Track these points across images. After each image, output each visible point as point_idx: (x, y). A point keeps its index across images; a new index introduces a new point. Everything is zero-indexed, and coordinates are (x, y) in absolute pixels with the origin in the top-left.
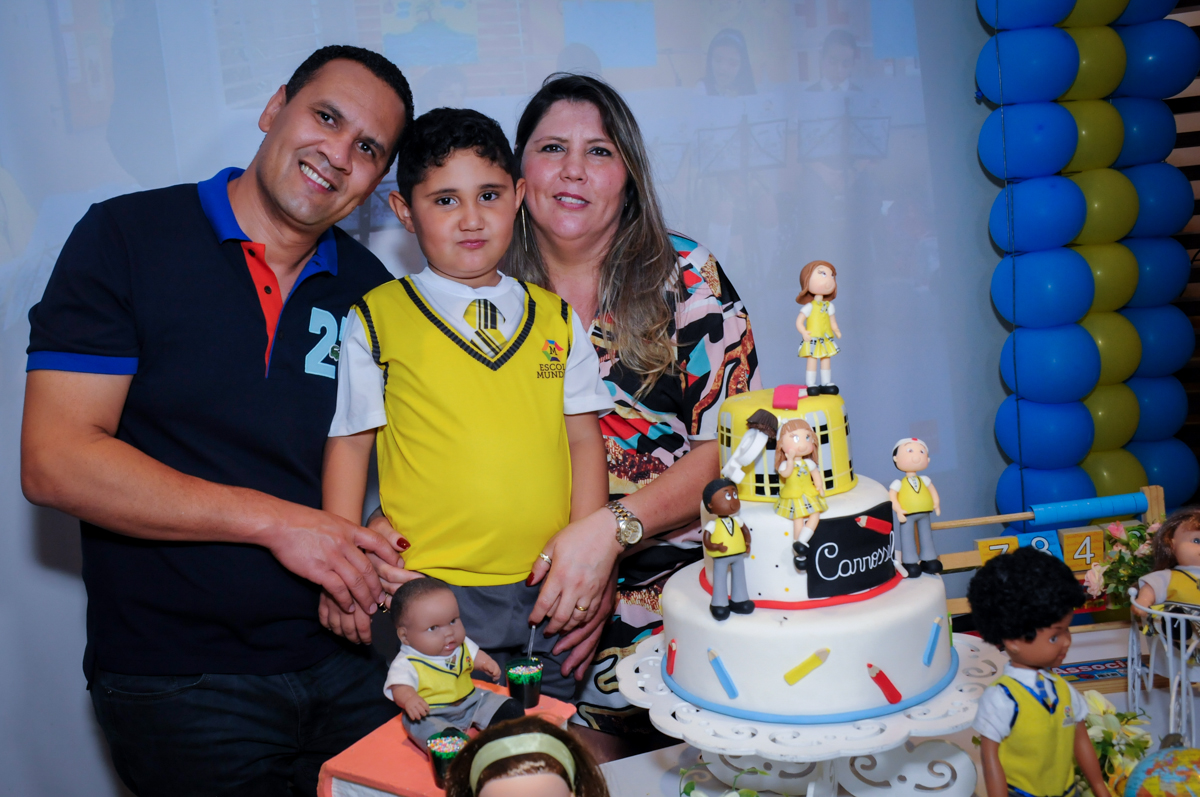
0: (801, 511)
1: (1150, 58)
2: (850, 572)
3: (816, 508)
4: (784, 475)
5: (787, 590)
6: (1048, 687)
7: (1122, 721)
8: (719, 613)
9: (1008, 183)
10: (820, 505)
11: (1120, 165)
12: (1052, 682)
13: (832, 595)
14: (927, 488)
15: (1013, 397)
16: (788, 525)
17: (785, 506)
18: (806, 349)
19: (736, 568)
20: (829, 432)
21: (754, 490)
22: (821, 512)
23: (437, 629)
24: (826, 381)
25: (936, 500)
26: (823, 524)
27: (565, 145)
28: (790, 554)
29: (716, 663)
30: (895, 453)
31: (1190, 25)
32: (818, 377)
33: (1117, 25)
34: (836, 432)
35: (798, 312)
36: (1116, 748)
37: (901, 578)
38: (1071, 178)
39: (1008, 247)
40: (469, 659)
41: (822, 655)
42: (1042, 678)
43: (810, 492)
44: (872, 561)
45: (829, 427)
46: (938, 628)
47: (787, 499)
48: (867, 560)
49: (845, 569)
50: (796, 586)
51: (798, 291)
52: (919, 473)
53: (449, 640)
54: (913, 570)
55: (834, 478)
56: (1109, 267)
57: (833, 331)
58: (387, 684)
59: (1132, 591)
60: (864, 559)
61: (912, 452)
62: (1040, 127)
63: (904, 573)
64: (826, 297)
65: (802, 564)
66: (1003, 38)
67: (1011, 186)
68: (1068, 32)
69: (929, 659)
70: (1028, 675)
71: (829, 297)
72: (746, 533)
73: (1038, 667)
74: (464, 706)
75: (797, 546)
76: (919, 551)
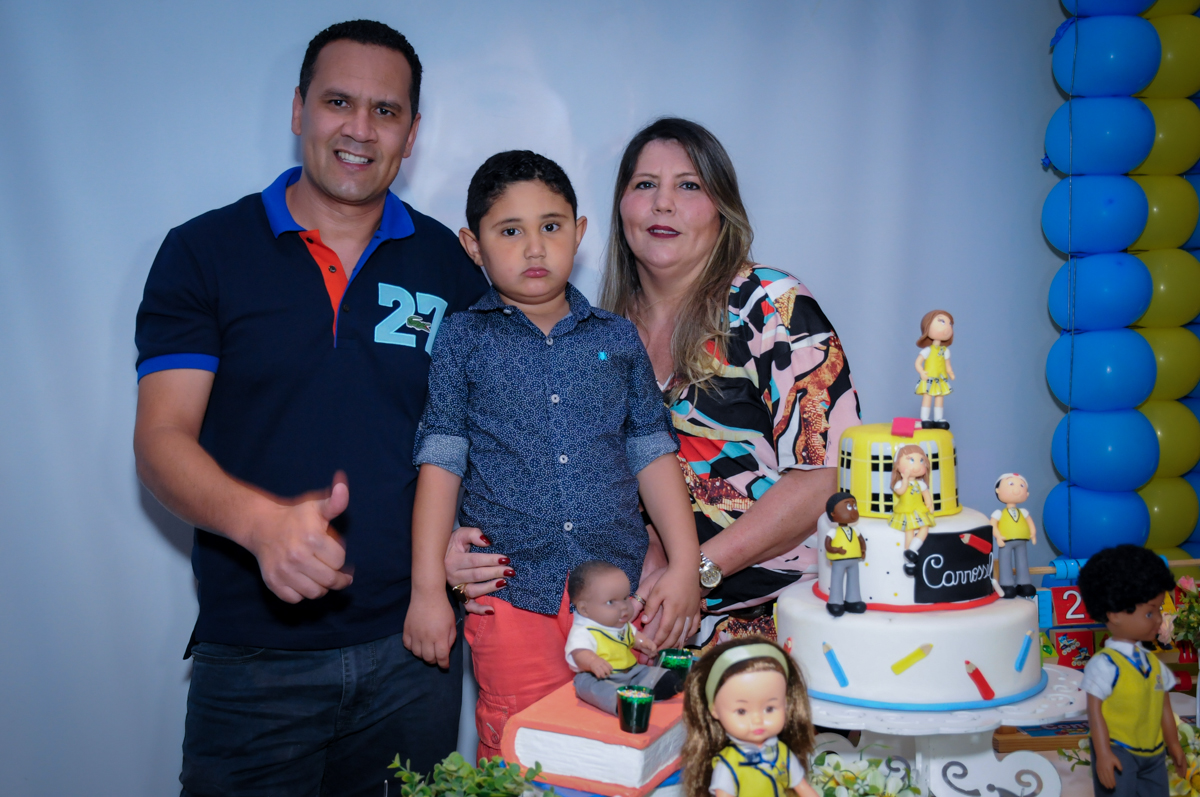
0: (912, 524)
2: (953, 583)
3: (926, 522)
4: (898, 493)
5: (896, 594)
6: (1143, 659)
8: (835, 610)
9: (1072, 257)
10: (929, 520)
11: (1191, 246)
12: (1146, 654)
13: (936, 602)
14: (1025, 520)
15: (1065, 483)
16: (900, 537)
17: (898, 520)
18: (923, 387)
19: (852, 571)
20: (940, 460)
21: (869, 507)
22: (930, 526)
23: (614, 603)
24: (939, 417)
25: (1033, 530)
27: (656, 181)
29: (830, 655)
30: (998, 486)
32: (932, 414)
34: (945, 461)
35: (918, 355)
37: (998, 598)
38: (1139, 256)
39: (1067, 324)
40: (632, 634)
41: (926, 649)
42: (1138, 650)
43: (921, 510)
44: (973, 575)
45: (940, 455)
46: (1029, 641)
47: (900, 514)
48: (968, 574)
49: (949, 579)
50: (904, 590)
51: (919, 336)
52: (1018, 506)
54: (1009, 592)
55: (941, 501)
56: (1170, 353)
57: (947, 374)
58: (568, 651)
60: (966, 572)
61: (1013, 485)
62: (1111, 201)
63: (1001, 593)
64: (943, 343)
65: (911, 571)
66: (1078, 105)
67: (1075, 260)
68: (1145, 101)
69: (1020, 667)
70: (1127, 648)
71: (946, 343)
72: (862, 542)
73: (1136, 640)
74: (631, 674)
75: (908, 554)
76: (1015, 573)
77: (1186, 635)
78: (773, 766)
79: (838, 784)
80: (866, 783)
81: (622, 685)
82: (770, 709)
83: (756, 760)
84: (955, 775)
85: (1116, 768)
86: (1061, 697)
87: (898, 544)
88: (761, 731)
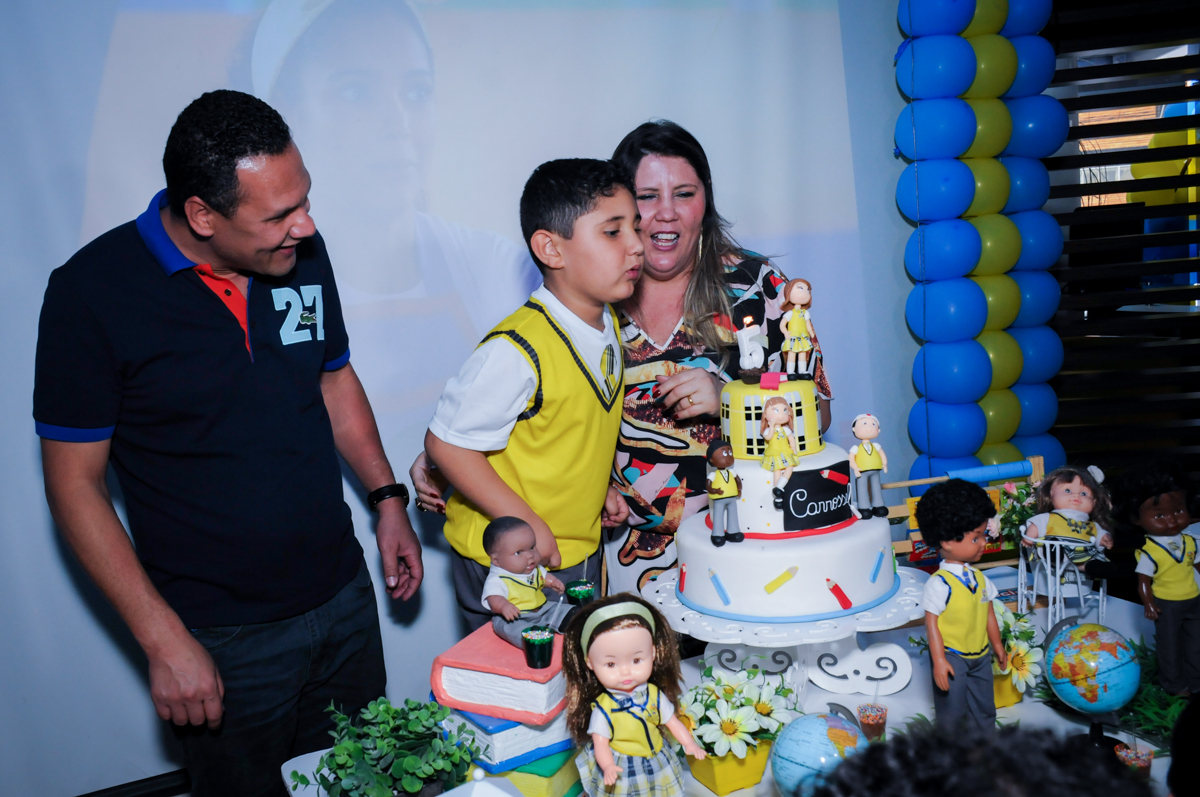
0: (779, 465)
1: (1030, 125)
2: (816, 512)
4: (767, 438)
5: (768, 525)
6: (971, 576)
7: (1016, 618)
8: (718, 541)
9: (920, 224)
10: (795, 461)
11: (1007, 212)
12: (973, 572)
13: (802, 529)
14: (878, 453)
15: (923, 399)
16: (769, 475)
17: (768, 462)
18: (787, 345)
19: (731, 507)
20: (803, 407)
21: (746, 451)
22: (795, 465)
23: (522, 553)
25: (885, 461)
26: (795, 475)
28: (771, 498)
29: (714, 579)
30: (854, 425)
31: (1058, 98)
33: (1004, 98)
34: (808, 408)
36: (1013, 634)
37: (857, 519)
38: (970, 221)
39: (920, 277)
40: (542, 577)
41: (792, 571)
42: (967, 570)
43: (787, 452)
44: (834, 504)
45: (803, 404)
46: (882, 556)
47: (769, 457)
48: (829, 504)
49: (812, 509)
50: (775, 521)
52: (872, 440)
53: (530, 562)
54: (866, 514)
56: (998, 294)
57: (807, 332)
58: (484, 597)
59: (1022, 528)
60: (827, 502)
61: (867, 425)
62: (946, 180)
63: (859, 516)
64: (803, 306)
65: (779, 506)
66: (917, 106)
67: (923, 227)
68: (968, 102)
69: (874, 578)
70: (957, 568)
71: (806, 306)
72: (738, 482)
73: (965, 562)
74: (541, 612)
75: (776, 491)
76: (871, 499)
77: (1010, 530)
78: (643, 710)
79: (718, 698)
80: (742, 695)
81: (531, 625)
82: (637, 661)
83: (628, 705)
84: (828, 664)
85: (949, 674)
86: (908, 599)
87: (768, 482)
88: (629, 681)
